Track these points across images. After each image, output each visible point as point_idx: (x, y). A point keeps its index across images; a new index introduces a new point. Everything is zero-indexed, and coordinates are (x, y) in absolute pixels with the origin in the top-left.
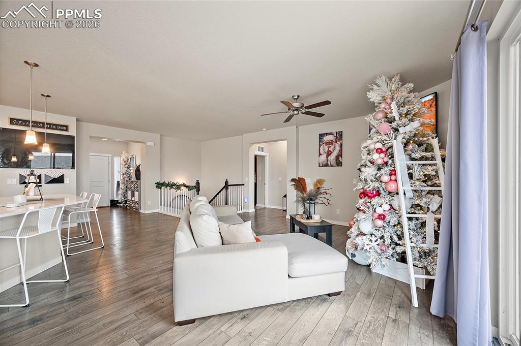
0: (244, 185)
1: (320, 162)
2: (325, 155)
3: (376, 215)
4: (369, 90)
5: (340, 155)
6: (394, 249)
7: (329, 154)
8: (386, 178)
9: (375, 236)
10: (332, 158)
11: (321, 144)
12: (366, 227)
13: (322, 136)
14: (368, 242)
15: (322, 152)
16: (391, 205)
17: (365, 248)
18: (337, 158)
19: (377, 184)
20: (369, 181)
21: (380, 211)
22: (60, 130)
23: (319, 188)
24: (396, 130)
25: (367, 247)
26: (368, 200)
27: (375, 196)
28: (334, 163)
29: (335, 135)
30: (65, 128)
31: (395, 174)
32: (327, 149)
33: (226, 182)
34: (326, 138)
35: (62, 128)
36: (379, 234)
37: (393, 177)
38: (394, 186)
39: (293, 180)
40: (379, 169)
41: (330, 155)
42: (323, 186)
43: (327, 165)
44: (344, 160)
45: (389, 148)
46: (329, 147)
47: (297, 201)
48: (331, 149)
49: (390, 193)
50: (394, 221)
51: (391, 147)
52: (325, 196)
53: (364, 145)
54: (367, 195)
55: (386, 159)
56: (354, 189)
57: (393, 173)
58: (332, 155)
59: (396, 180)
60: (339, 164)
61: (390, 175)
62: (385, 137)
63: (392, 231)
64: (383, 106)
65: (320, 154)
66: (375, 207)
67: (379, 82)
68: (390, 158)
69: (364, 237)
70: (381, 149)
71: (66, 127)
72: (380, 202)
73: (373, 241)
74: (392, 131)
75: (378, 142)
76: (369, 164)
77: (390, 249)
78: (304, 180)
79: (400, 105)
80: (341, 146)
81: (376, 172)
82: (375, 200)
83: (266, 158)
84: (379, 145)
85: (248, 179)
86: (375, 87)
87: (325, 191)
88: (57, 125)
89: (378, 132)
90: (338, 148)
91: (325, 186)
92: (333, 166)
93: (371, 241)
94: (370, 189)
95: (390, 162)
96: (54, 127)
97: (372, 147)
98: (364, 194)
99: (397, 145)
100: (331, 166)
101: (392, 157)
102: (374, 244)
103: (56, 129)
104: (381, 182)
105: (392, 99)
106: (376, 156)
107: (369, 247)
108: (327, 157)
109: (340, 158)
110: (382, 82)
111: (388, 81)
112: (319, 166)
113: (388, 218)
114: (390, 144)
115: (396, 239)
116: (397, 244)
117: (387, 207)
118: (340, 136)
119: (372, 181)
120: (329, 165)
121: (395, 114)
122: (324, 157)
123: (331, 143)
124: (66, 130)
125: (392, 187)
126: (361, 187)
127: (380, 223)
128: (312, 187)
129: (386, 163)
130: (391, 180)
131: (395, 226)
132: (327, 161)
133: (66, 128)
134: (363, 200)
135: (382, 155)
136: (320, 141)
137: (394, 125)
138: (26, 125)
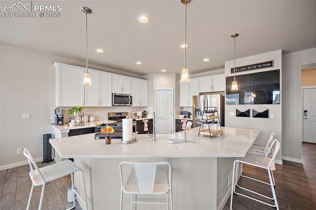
22: (265, 67)
35: (267, 65)
88: (262, 64)
96: (260, 66)
103: (262, 67)
124: (271, 66)
133: (271, 63)
138: (241, 71)
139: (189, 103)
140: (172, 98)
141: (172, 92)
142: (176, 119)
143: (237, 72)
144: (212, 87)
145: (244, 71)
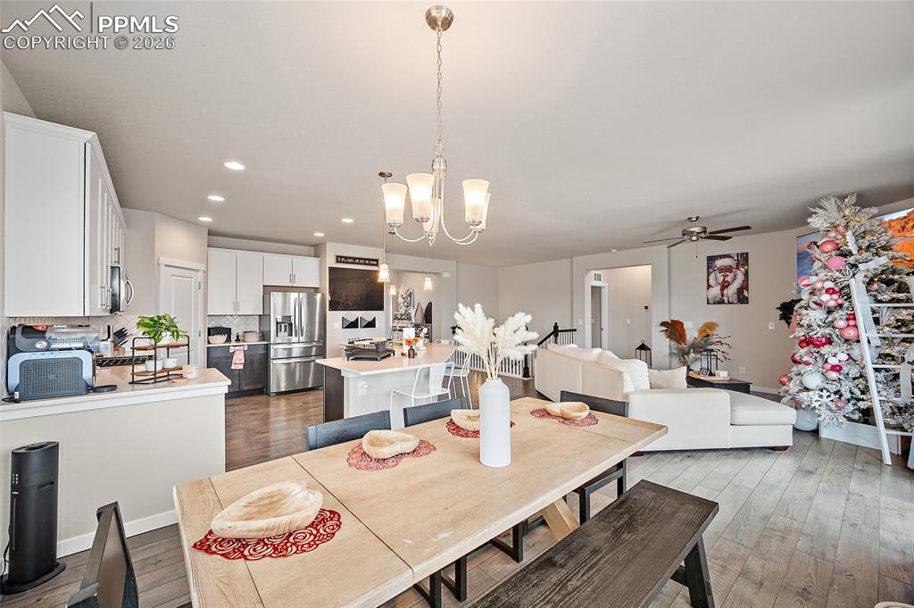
0: (575, 330)
1: (710, 297)
2: (719, 287)
3: (829, 367)
4: (811, 214)
5: (745, 286)
6: (854, 405)
7: (725, 285)
8: (841, 324)
9: (828, 391)
10: (731, 291)
11: (711, 270)
12: (814, 380)
13: (711, 259)
14: (816, 398)
15: (712, 282)
16: (848, 355)
17: (813, 405)
18: (740, 291)
19: (828, 331)
20: (815, 327)
21: (832, 361)
23: (708, 335)
24: (854, 266)
25: (816, 405)
26: (813, 350)
27: (825, 344)
28: (734, 298)
29: (736, 258)
30: (375, 263)
31: (854, 319)
32: (721, 279)
33: (556, 327)
34: (719, 263)
35: (373, 263)
36: (833, 388)
37: (852, 323)
38: (852, 332)
39: (663, 324)
40: (830, 312)
41: (727, 287)
42: (715, 332)
43: (721, 302)
44: (751, 294)
45: (843, 288)
46: (725, 276)
47: (671, 354)
48: (729, 279)
49: (846, 340)
50: (854, 372)
51: (848, 286)
52: (719, 347)
53: (806, 282)
54: (813, 343)
55: (840, 301)
56: (791, 337)
57: (852, 317)
58: (729, 287)
59: (856, 326)
60: (743, 300)
61: (848, 319)
62: (837, 274)
63: (852, 385)
64: (832, 234)
65: (709, 286)
66: (826, 357)
67: (824, 203)
68: (846, 300)
69: (811, 393)
70: (833, 289)
71: (377, 260)
72: (834, 351)
73: (825, 397)
74: (848, 268)
75: (827, 280)
76: (814, 306)
77: (850, 404)
78: (682, 324)
79: (859, 236)
80: (746, 274)
81: (826, 316)
82: (825, 350)
83: (603, 290)
84: (829, 285)
85: (584, 322)
86: (818, 210)
87: (719, 340)
89: (825, 267)
90: (740, 277)
91: (719, 333)
92: (732, 303)
93: (821, 396)
94: (818, 335)
95: (846, 304)
97: (819, 285)
98: (807, 342)
99: (857, 286)
100: (729, 303)
101: (849, 297)
102: (825, 400)
103: (369, 264)
104: (833, 327)
105: (847, 227)
106: (825, 297)
107: (818, 404)
108: (722, 290)
109: (745, 292)
110: (831, 205)
111: (839, 203)
112: (708, 303)
113: (845, 369)
114: (846, 283)
115: (858, 393)
116: (858, 400)
117: (844, 357)
118: (743, 259)
119: (819, 326)
120: (726, 302)
121: (852, 247)
122: (716, 291)
123: (728, 269)
124: (377, 265)
125: (851, 333)
126: (803, 334)
127: (834, 375)
128: (696, 335)
129: (841, 306)
130: (848, 325)
131: (854, 379)
132: (722, 295)
133: (377, 262)
134: (806, 349)
135: (835, 296)
136: (709, 267)
137: (851, 260)
138: (348, 263)
139: (236, 305)
140: (201, 293)
141: (200, 275)
142: (208, 348)
143: (343, 262)
144: (292, 277)
145: (351, 263)
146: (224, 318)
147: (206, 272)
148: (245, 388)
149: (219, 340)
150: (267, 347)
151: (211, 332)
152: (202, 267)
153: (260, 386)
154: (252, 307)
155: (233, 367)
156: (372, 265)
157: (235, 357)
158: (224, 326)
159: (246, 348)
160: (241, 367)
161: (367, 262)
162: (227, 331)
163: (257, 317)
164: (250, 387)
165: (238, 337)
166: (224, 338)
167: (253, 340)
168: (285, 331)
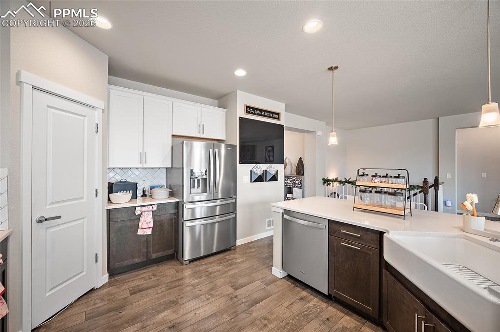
0: (443, 183)
30: (277, 116)
71: (278, 114)
103: (273, 118)
124: (279, 118)
138: (255, 114)
139: (143, 157)
140: (98, 138)
141: (97, 116)
142: (109, 211)
143: (252, 113)
144: (201, 128)
145: (258, 115)
146: (130, 172)
147: (106, 112)
148: (154, 256)
149: (122, 200)
150: (178, 206)
151: (111, 188)
152: (100, 104)
153: (170, 252)
154: (160, 158)
155: (140, 232)
156: (275, 118)
157: (142, 220)
158: (130, 180)
159: (155, 208)
160: (149, 232)
161: (271, 115)
162: (132, 187)
163: (165, 170)
164: (160, 254)
165: (144, 192)
166: (128, 195)
167: (162, 197)
168: (198, 186)
